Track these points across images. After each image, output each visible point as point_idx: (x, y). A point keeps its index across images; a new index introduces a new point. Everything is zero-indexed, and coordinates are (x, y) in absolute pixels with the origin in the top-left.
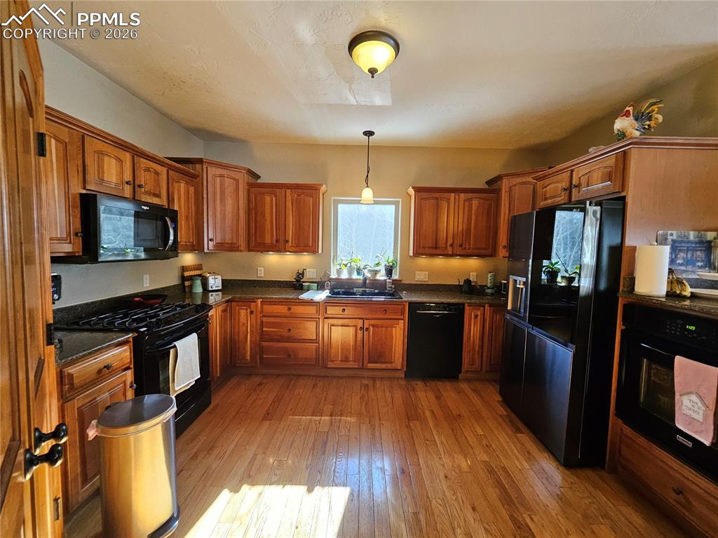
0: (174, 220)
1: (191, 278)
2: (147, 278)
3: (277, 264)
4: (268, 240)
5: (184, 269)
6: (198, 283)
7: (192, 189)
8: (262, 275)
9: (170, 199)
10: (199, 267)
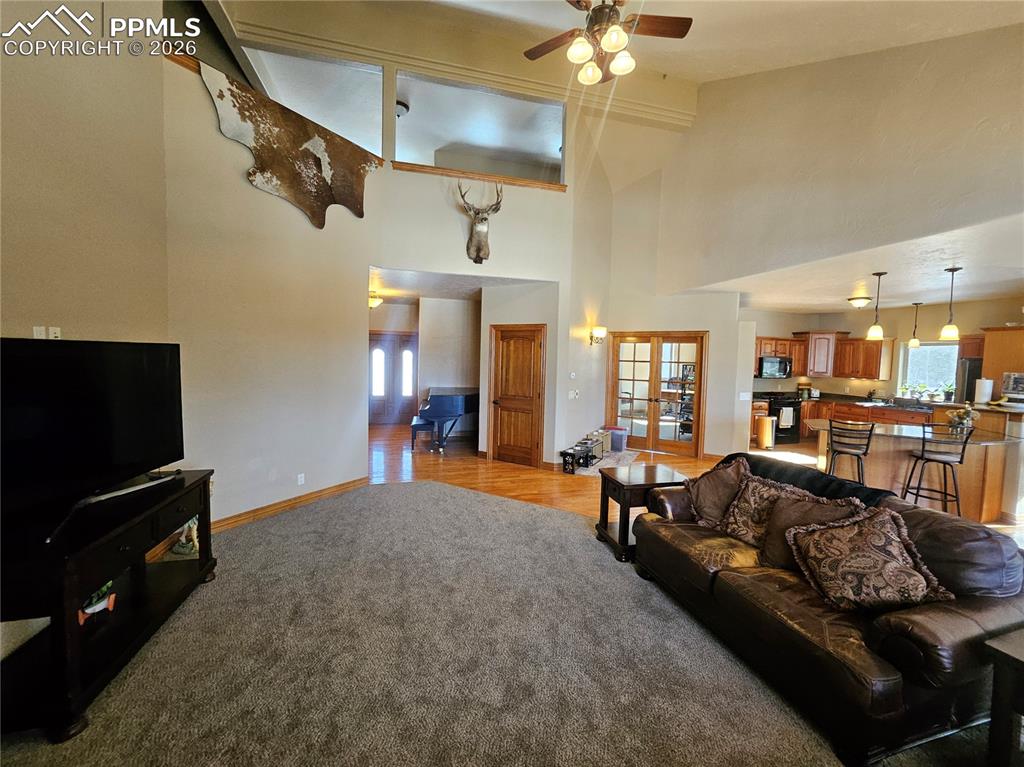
0: (791, 362)
1: (802, 390)
2: (779, 387)
3: (857, 385)
4: (847, 371)
5: (799, 385)
6: (806, 392)
7: (803, 347)
8: (847, 392)
9: (791, 353)
10: (809, 385)
